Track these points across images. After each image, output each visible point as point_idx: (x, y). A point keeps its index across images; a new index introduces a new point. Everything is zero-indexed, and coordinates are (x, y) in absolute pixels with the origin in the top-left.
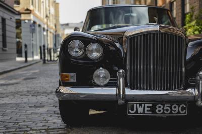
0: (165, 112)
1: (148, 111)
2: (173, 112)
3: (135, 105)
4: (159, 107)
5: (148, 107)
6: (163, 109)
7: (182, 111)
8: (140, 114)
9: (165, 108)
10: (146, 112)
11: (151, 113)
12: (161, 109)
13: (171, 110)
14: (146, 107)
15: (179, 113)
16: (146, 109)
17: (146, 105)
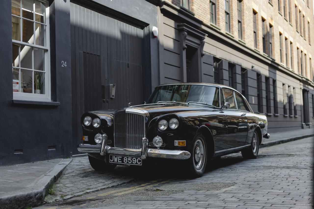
0: (129, 162)
1: (120, 161)
2: (133, 162)
3: (113, 156)
4: (126, 159)
5: (120, 158)
6: (128, 160)
7: (139, 162)
8: (116, 162)
9: (129, 160)
10: (119, 161)
11: (121, 162)
12: (126, 160)
13: (132, 161)
14: (119, 158)
15: (137, 163)
16: (119, 159)
17: (119, 157)
